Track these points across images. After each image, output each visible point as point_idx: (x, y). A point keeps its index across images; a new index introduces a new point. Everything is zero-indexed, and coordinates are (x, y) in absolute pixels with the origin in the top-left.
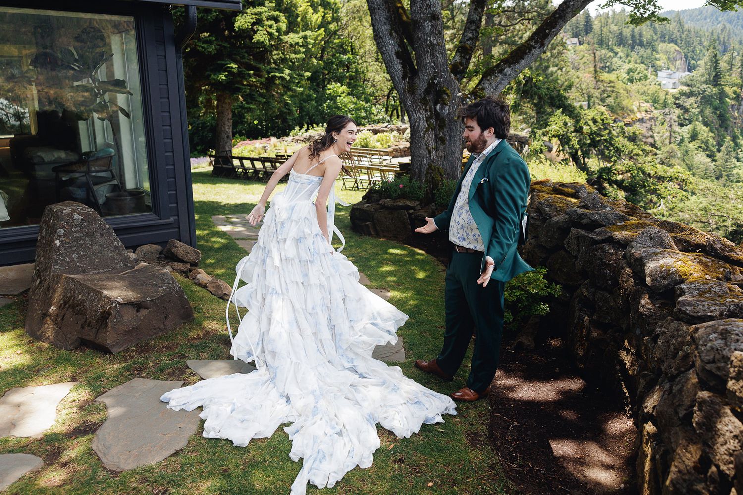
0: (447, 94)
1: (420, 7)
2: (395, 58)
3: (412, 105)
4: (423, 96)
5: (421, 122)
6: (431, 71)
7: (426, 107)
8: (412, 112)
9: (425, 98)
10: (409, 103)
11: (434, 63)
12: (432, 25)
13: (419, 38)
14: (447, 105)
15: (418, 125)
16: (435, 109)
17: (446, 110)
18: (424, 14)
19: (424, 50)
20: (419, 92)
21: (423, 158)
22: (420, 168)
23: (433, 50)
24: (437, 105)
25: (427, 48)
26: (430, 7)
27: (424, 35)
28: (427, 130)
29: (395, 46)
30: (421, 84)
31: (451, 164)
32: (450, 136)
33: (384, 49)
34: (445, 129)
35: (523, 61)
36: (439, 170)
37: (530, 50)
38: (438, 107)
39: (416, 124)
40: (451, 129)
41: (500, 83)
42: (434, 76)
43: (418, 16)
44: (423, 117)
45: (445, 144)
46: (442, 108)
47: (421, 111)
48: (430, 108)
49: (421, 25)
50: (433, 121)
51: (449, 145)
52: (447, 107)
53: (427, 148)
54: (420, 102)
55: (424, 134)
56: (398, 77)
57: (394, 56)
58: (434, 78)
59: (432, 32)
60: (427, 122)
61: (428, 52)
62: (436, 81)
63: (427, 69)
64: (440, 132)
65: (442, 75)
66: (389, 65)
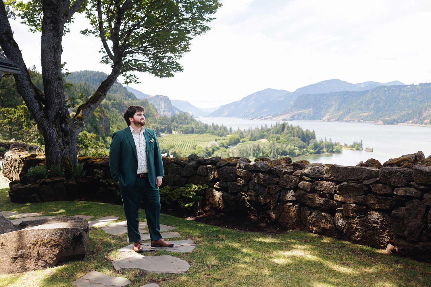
0: (68, 119)
1: (51, 73)
2: (34, 99)
3: (47, 125)
4: (54, 120)
5: (54, 134)
6: (58, 107)
7: (56, 126)
8: (47, 128)
9: (55, 121)
10: (45, 124)
11: (60, 102)
12: (58, 83)
13: (51, 89)
14: (68, 124)
15: (53, 136)
16: (61, 127)
17: (68, 127)
18: (54, 77)
19: (54, 95)
20: (51, 118)
21: (59, 153)
22: (57, 159)
23: (59, 95)
24: (62, 124)
25: (55, 94)
26: (57, 74)
27: (54, 88)
28: (58, 138)
29: (33, 93)
30: (52, 114)
31: (74, 155)
32: (72, 140)
33: (26, 94)
34: (68, 137)
35: (98, 102)
36: (68, 159)
38: (63, 125)
39: (51, 135)
40: (72, 137)
41: (89, 112)
42: (60, 109)
43: (50, 78)
44: (55, 131)
45: (69, 145)
46: (66, 126)
47: (53, 128)
48: (58, 126)
49: (52, 82)
50: (60, 133)
51: (72, 145)
53: (60, 148)
54: (52, 123)
55: (57, 140)
56: (36, 110)
57: (33, 98)
58: (60, 110)
59: (58, 87)
60: (57, 133)
61: (56, 96)
62: (61, 112)
63: (55, 105)
64: (65, 138)
65: (64, 109)
66: (30, 103)
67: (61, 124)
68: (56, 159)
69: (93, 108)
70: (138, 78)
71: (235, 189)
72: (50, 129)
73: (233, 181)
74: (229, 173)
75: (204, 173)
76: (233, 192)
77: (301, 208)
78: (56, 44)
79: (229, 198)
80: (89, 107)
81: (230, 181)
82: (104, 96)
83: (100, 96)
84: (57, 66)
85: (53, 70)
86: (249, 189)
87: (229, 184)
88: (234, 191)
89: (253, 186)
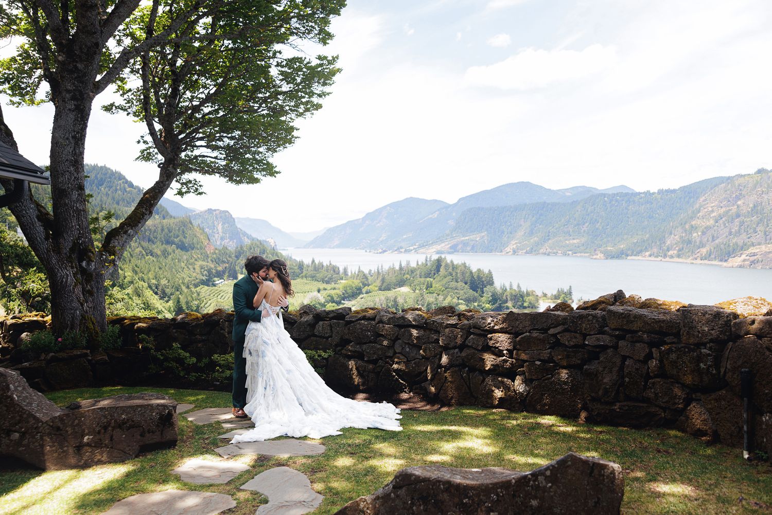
0: (92, 253)
1: (68, 179)
2: (36, 220)
3: (58, 263)
4: (68, 255)
5: (69, 278)
6: (76, 233)
7: (72, 264)
8: (57, 269)
9: (70, 256)
10: (54, 261)
11: (79, 226)
12: (78, 194)
13: (66, 204)
14: (93, 261)
15: (67, 281)
16: (81, 266)
17: (93, 266)
18: (71, 184)
19: (70, 214)
20: (65, 251)
21: (76, 310)
22: (73, 319)
23: (79, 215)
24: (82, 262)
25: (73, 213)
26: (78, 180)
27: (71, 202)
28: (76, 285)
29: (35, 210)
30: (66, 244)
31: (100, 312)
32: (98, 289)
33: (24, 212)
34: (92, 283)
35: (140, 224)
36: (91, 320)
37: (143, 217)
38: (84, 264)
39: (64, 280)
40: (98, 282)
41: (126, 242)
42: (79, 236)
43: (66, 186)
44: (70, 273)
45: (94, 295)
47: (68, 268)
48: (76, 265)
49: (70, 194)
50: (79, 276)
51: (98, 296)
52: (94, 263)
53: (79, 301)
54: (66, 260)
55: (74, 289)
56: (40, 238)
58: (79, 238)
59: (78, 200)
60: (74, 277)
61: (74, 216)
62: (81, 242)
63: (72, 231)
64: (87, 285)
65: (86, 236)
66: (30, 228)
67: (80, 261)
68: (71, 320)
69: (132, 235)
70: (200, 186)
71: (374, 353)
72: (62, 270)
73: (370, 342)
74: (365, 330)
75: (327, 333)
76: (372, 359)
77: (471, 374)
78: (78, 133)
79: (365, 368)
80: (126, 232)
81: (365, 343)
82: (149, 215)
83: (143, 214)
84: (77, 168)
85: (70, 173)
86: (395, 353)
87: (365, 347)
88: (373, 357)
89: (400, 348)
